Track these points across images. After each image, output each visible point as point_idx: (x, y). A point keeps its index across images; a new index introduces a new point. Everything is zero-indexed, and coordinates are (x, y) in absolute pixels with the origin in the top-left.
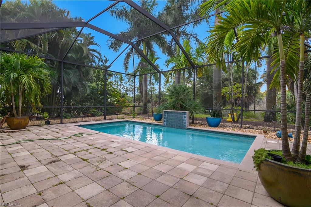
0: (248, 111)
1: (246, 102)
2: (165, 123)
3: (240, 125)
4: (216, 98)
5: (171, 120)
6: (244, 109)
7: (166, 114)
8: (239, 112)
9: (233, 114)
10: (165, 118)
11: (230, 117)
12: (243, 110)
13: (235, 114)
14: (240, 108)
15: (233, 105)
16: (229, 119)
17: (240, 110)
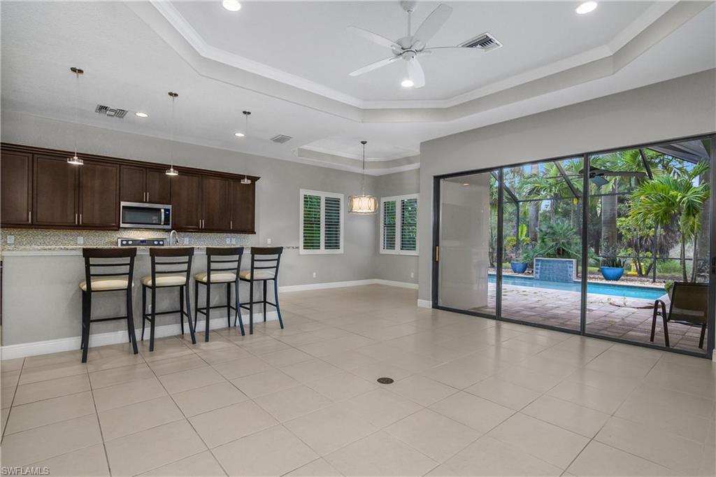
0: (666, 259)
1: (661, 242)
2: (538, 276)
3: (652, 280)
4: (607, 238)
5: (547, 272)
6: (658, 256)
7: (540, 263)
8: (649, 261)
9: (640, 265)
10: (537, 269)
11: (634, 268)
12: (656, 258)
13: (642, 264)
14: (649, 254)
15: (637, 250)
16: (633, 272)
17: (650, 258)
